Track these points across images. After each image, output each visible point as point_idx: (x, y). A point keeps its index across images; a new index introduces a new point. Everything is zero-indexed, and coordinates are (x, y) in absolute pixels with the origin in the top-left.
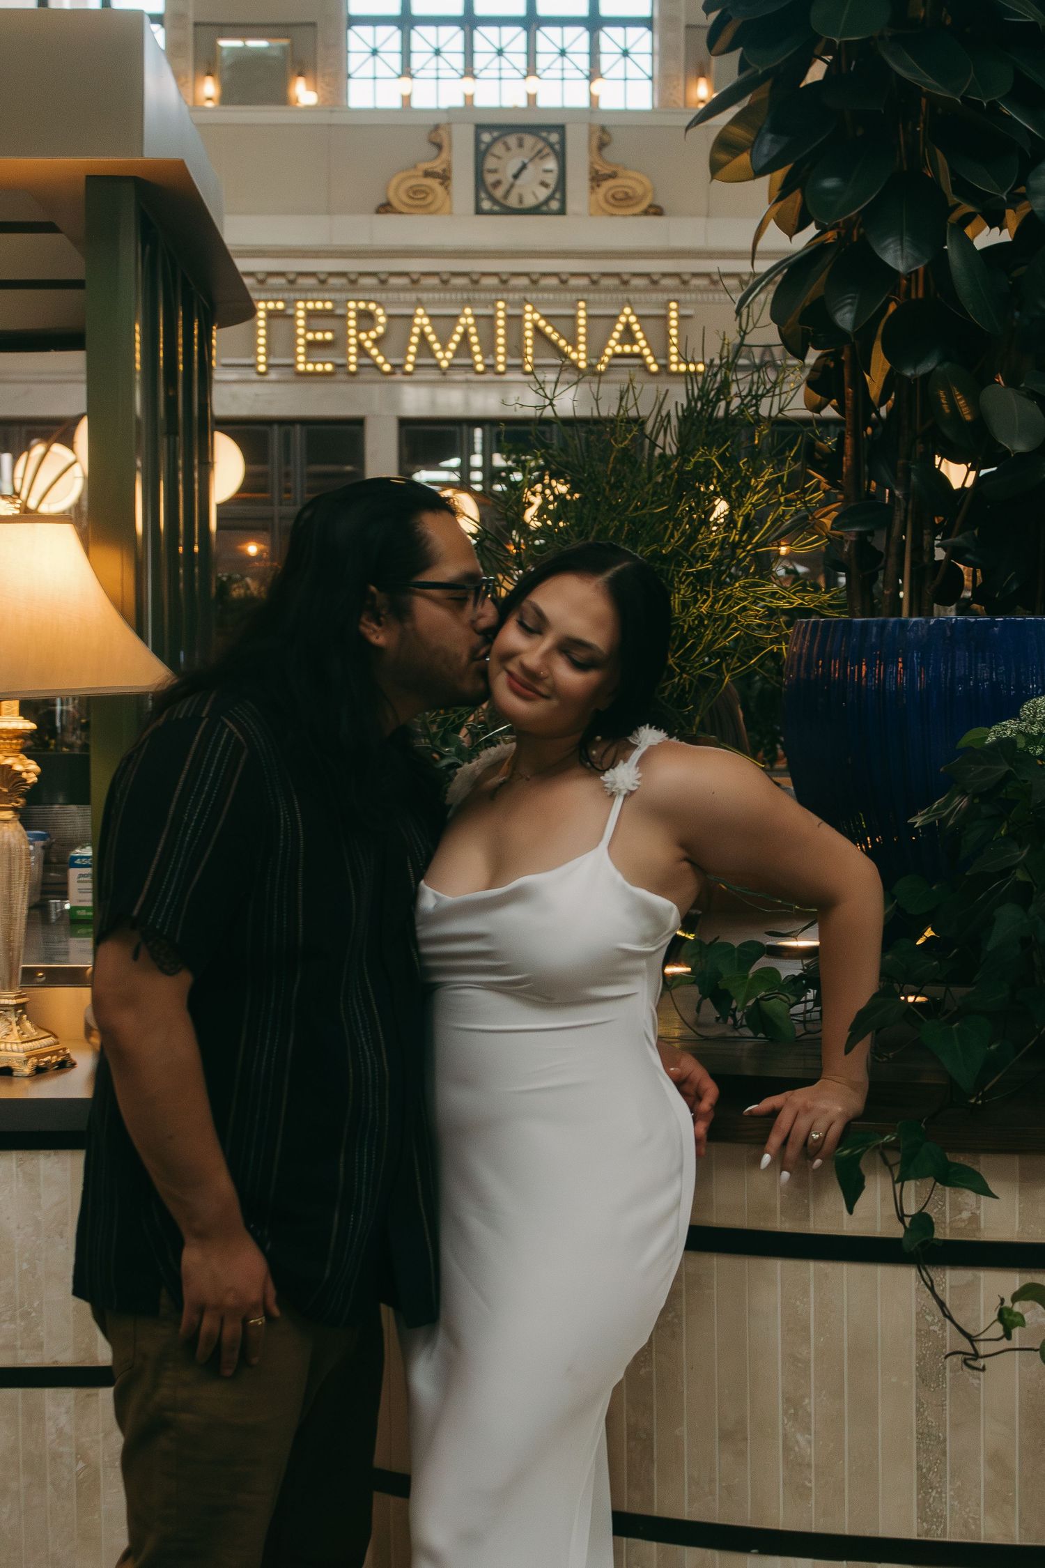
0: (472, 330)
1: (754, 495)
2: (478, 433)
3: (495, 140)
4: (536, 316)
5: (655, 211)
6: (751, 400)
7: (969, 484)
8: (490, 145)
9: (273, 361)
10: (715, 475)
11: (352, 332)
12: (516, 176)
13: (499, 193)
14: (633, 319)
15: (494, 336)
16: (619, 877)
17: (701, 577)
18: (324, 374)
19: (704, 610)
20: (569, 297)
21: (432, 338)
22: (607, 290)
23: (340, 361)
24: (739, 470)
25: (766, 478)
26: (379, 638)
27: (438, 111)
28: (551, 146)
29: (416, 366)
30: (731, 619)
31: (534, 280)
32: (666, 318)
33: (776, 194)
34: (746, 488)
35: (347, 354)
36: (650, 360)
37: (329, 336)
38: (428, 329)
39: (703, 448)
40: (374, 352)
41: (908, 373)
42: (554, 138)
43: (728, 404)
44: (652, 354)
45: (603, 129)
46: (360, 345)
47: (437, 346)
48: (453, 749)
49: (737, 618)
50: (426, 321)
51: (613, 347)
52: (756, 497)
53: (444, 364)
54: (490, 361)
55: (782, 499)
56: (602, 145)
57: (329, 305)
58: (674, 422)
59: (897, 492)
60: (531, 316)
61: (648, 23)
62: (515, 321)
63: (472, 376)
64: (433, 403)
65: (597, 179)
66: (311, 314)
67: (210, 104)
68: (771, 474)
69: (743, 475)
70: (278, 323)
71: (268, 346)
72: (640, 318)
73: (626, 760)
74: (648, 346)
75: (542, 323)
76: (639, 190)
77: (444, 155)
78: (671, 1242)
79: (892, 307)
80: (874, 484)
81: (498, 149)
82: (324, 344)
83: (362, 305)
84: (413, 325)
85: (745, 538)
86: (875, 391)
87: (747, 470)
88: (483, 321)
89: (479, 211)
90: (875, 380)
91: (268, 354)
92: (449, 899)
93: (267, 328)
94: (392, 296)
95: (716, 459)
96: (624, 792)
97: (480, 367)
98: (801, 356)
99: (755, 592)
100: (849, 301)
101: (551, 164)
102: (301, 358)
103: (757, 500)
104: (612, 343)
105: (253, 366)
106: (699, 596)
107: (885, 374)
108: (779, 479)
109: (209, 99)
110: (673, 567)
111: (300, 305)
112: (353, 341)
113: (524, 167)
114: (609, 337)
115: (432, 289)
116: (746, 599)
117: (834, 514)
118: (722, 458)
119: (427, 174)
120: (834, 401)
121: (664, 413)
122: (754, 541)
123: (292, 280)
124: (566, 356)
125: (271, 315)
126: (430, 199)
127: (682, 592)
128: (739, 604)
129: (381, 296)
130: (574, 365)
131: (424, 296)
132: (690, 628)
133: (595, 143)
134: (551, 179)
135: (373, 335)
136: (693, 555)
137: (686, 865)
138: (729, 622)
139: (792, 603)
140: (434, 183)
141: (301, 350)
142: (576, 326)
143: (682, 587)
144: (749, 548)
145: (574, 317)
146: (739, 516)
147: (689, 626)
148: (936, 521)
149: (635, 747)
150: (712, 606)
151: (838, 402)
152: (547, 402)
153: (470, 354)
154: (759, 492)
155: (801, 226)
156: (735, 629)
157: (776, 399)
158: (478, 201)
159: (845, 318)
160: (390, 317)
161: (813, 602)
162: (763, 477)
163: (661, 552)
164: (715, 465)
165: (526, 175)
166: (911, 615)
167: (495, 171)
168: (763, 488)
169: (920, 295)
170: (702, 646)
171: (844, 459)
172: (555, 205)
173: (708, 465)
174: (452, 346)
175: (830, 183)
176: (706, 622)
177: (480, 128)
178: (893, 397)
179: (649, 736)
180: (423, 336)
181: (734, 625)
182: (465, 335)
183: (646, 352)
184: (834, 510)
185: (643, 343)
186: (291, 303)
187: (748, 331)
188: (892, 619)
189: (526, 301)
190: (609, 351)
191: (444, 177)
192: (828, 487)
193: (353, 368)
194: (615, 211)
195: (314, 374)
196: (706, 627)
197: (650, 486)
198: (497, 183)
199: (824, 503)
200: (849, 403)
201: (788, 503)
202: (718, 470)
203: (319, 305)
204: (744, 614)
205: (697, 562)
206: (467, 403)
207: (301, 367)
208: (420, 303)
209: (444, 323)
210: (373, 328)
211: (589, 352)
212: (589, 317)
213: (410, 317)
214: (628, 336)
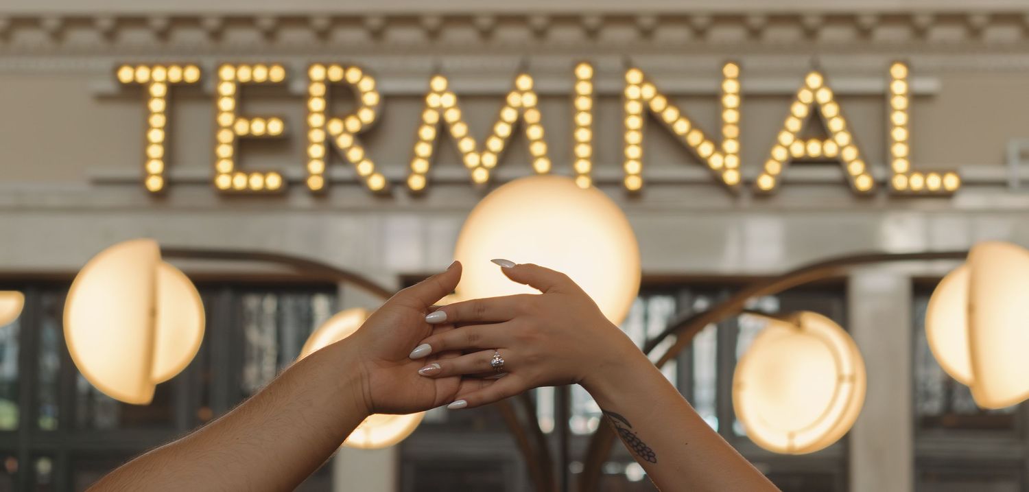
0: (532, 116)
4: (648, 92)
9: (177, 173)
11: (316, 120)
14: (824, 96)
15: (570, 128)
18: (265, 195)
20: (709, 61)
21: (459, 130)
22: (779, 49)
23: (294, 172)
29: (430, 180)
31: (644, 29)
32: (885, 95)
35: (306, 159)
36: (856, 168)
37: (275, 127)
38: (452, 115)
40: (355, 154)
44: (862, 156)
46: (330, 143)
47: (467, 145)
50: (449, 100)
51: (789, 144)
53: (479, 176)
57: (277, 74)
60: (638, 92)
62: (608, 101)
66: (248, 95)
70: (190, 106)
71: (168, 145)
72: (839, 98)
74: (855, 142)
75: (658, 104)
82: (265, 142)
83: (335, 74)
84: (425, 108)
88: (553, 103)
91: (166, 159)
93: (170, 113)
94: (395, 62)
102: (225, 166)
104: (786, 138)
105: (140, 182)
111: (227, 72)
112: (317, 136)
114: (781, 127)
115: (465, 50)
123: (215, 33)
124: (701, 162)
125: (176, 92)
129: (374, 62)
130: (716, 181)
131: (449, 62)
135: (353, 124)
141: (225, 151)
142: (719, 109)
145: (715, 97)
153: (527, 158)
160: (387, 99)
174: (496, 144)
180: (443, 128)
182: (519, 128)
183: (850, 154)
185: (843, 138)
186: (210, 71)
189: (628, 66)
190: (780, 154)
193: (315, 183)
195: (247, 195)
203: (260, 74)
207: (223, 182)
208: (440, 72)
209: (483, 104)
210: (354, 112)
211: (742, 154)
212: (747, 97)
213: (419, 99)
214: (816, 126)
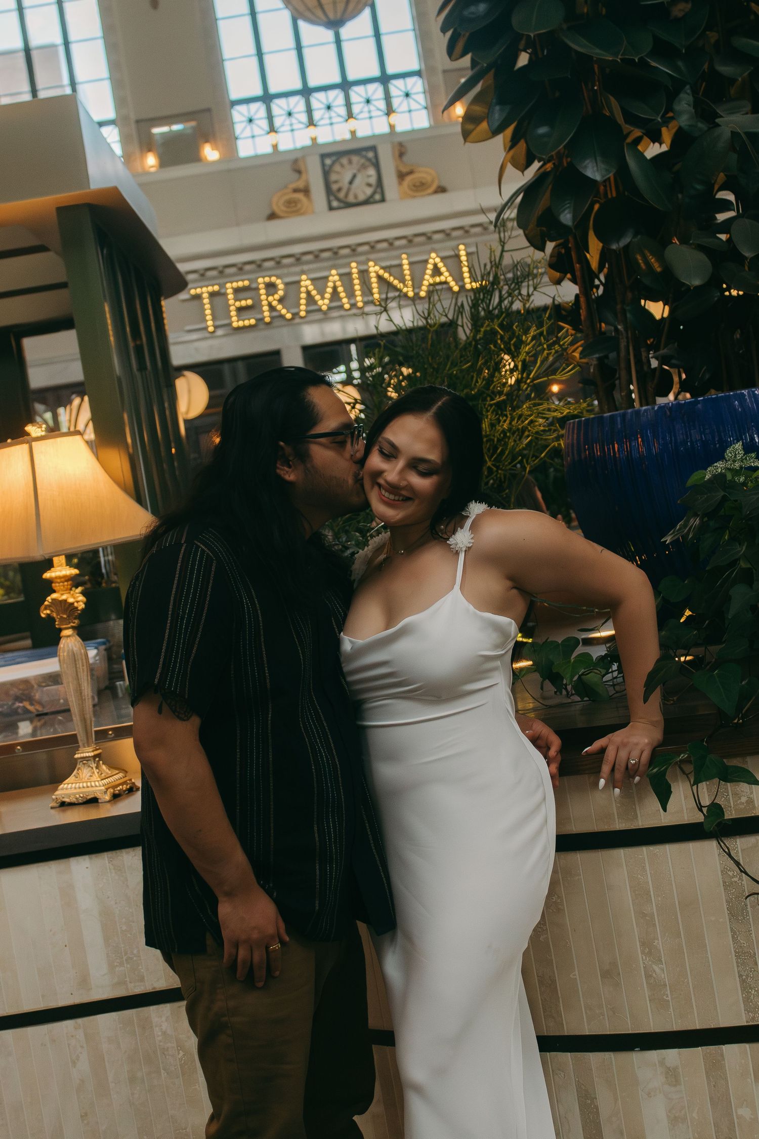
0: (339, 283)
1: (526, 346)
2: (353, 348)
3: (334, 163)
4: (377, 268)
5: (442, 190)
6: (515, 286)
7: (666, 315)
8: (331, 166)
9: (218, 323)
10: (499, 337)
11: (263, 297)
12: (351, 183)
13: (341, 195)
14: (438, 260)
15: (352, 285)
16: (471, 607)
17: (500, 407)
18: (251, 326)
19: (505, 426)
20: (394, 253)
21: (314, 293)
22: (419, 245)
23: (259, 316)
24: (514, 332)
25: (532, 333)
26: (291, 476)
27: (295, 150)
28: (369, 160)
29: (308, 312)
30: (524, 430)
31: (372, 246)
32: (458, 256)
33: (509, 145)
34: (520, 343)
35: (263, 312)
36: (452, 284)
37: (250, 302)
38: (311, 288)
39: (488, 321)
40: (279, 307)
41: (614, 247)
42: (371, 155)
43: (500, 292)
44: (454, 280)
45: (401, 145)
46: (270, 305)
47: (318, 297)
48: (353, 543)
49: (527, 428)
50: (308, 282)
51: (428, 280)
52: (527, 348)
53: (324, 308)
54: (353, 301)
55: (545, 346)
56: (401, 155)
57: (246, 283)
58: (467, 308)
59: (619, 327)
60: (374, 269)
61: (418, 73)
62: (364, 274)
63: (342, 313)
64: (323, 334)
65: (401, 176)
66: (237, 291)
67: (153, 170)
68: (535, 331)
69: (517, 334)
70: (218, 299)
71: (213, 315)
72: (443, 259)
73: (462, 528)
74: (451, 275)
75: (381, 272)
76: (429, 178)
77: (304, 176)
78: (545, 849)
79: (597, 207)
80: (603, 325)
81: (337, 168)
82: (247, 308)
83: (267, 279)
84: (301, 287)
85: (525, 375)
86: (594, 264)
87: (520, 330)
88: (345, 278)
89: (331, 208)
90: (593, 257)
91: (214, 319)
92: (360, 642)
93: (211, 303)
94: (285, 271)
95: (498, 327)
96: (464, 549)
97: (347, 306)
98: (542, 248)
99: (537, 409)
100: (568, 205)
101: (372, 172)
102: (234, 319)
103: (529, 349)
104: (427, 277)
105: (206, 328)
106: (501, 418)
107: (599, 252)
108: (541, 334)
109: (152, 167)
110: (480, 402)
111: (228, 285)
112: (265, 303)
113: (354, 176)
114: (424, 274)
115: (310, 262)
116: (531, 415)
117: (581, 349)
118: (501, 326)
119: (296, 191)
120: (569, 276)
121: (459, 304)
122: (531, 376)
123: (221, 272)
124: (400, 290)
125: (212, 295)
126: (299, 206)
127: (489, 417)
128: (527, 419)
129: (278, 272)
130: (406, 295)
131: (305, 267)
132: (499, 440)
133: (397, 153)
134: (373, 180)
135: (277, 297)
136: (493, 392)
137: (515, 591)
138: (523, 432)
139: (562, 413)
140: (300, 196)
141: (233, 313)
142: (403, 270)
143: (489, 413)
144: (528, 381)
145: (401, 265)
146: (519, 362)
147: (498, 439)
148: (649, 342)
149: (468, 517)
150: (510, 423)
151: (571, 275)
152: (383, 309)
153: (340, 299)
154: (529, 344)
155: (528, 164)
156: (528, 436)
157: (531, 283)
158: (329, 202)
159: (566, 218)
160: (287, 284)
161: (576, 410)
162: (530, 333)
163: (471, 393)
164: (498, 332)
165: (357, 181)
166: (641, 405)
167: (336, 182)
168: (532, 340)
169: (614, 195)
170: (508, 450)
171: (581, 311)
172: (378, 197)
173: (494, 332)
174: (327, 296)
175: (542, 130)
176: (508, 434)
177: (323, 156)
178: (607, 266)
179: (476, 509)
180: (308, 293)
181: (526, 433)
182: (335, 288)
183: (450, 279)
184: (580, 346)
185: (446, 274)
186: (222, 286)
187: (505, 242)
188: (630, 411)
189: (369, 260)
190: (425, 283)
191: (306, 191)
192: (573, 332)
193: (267, 320)
194: (415, 194)
195: (245, 327)
196: (509, 438)
197: (457, 351)
198: (339, 190)
199: (572, 343)
200: (578, 274)
201: (550, 347)
202: (500, 334)
203: (240, 284)
204: (532, 425)
205: (496, 397)
206: (344, 330)
207: (235, 325)
208: (303, 272)
209: (320, 282)
210: (276, 293)
211: (413, 286)
212: (410, 264)
213: (298, 282)
214: (437, 271)
